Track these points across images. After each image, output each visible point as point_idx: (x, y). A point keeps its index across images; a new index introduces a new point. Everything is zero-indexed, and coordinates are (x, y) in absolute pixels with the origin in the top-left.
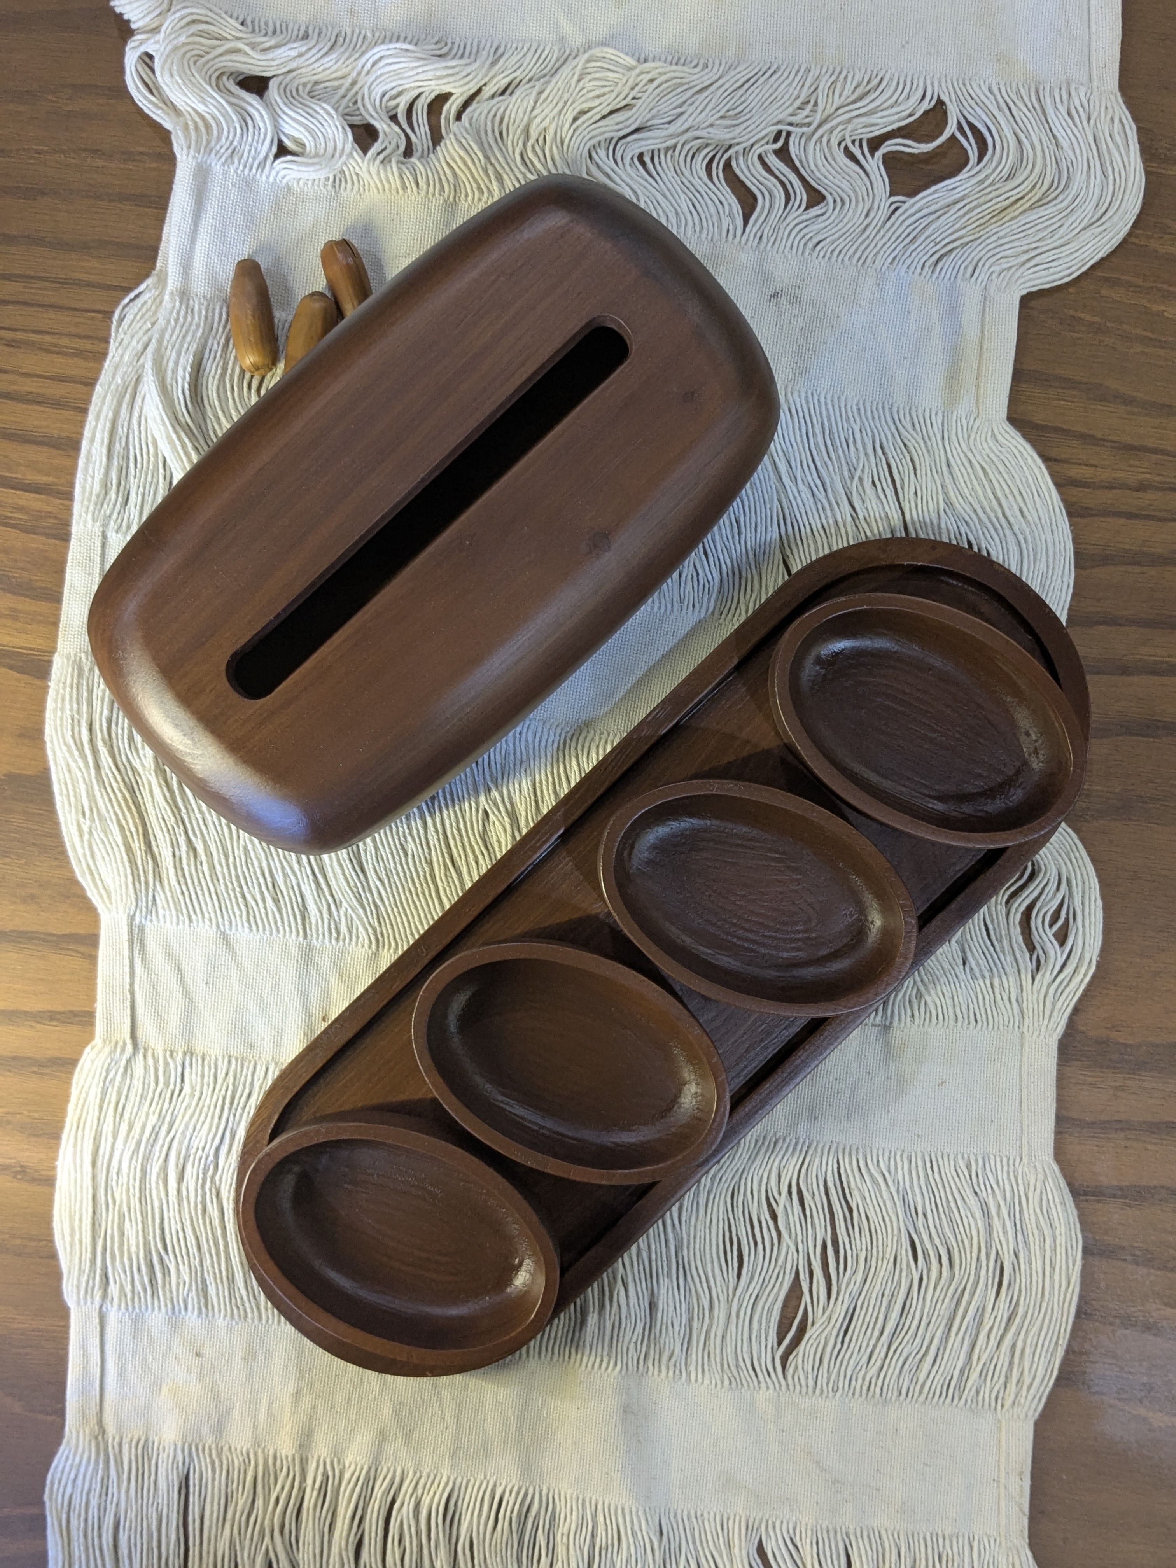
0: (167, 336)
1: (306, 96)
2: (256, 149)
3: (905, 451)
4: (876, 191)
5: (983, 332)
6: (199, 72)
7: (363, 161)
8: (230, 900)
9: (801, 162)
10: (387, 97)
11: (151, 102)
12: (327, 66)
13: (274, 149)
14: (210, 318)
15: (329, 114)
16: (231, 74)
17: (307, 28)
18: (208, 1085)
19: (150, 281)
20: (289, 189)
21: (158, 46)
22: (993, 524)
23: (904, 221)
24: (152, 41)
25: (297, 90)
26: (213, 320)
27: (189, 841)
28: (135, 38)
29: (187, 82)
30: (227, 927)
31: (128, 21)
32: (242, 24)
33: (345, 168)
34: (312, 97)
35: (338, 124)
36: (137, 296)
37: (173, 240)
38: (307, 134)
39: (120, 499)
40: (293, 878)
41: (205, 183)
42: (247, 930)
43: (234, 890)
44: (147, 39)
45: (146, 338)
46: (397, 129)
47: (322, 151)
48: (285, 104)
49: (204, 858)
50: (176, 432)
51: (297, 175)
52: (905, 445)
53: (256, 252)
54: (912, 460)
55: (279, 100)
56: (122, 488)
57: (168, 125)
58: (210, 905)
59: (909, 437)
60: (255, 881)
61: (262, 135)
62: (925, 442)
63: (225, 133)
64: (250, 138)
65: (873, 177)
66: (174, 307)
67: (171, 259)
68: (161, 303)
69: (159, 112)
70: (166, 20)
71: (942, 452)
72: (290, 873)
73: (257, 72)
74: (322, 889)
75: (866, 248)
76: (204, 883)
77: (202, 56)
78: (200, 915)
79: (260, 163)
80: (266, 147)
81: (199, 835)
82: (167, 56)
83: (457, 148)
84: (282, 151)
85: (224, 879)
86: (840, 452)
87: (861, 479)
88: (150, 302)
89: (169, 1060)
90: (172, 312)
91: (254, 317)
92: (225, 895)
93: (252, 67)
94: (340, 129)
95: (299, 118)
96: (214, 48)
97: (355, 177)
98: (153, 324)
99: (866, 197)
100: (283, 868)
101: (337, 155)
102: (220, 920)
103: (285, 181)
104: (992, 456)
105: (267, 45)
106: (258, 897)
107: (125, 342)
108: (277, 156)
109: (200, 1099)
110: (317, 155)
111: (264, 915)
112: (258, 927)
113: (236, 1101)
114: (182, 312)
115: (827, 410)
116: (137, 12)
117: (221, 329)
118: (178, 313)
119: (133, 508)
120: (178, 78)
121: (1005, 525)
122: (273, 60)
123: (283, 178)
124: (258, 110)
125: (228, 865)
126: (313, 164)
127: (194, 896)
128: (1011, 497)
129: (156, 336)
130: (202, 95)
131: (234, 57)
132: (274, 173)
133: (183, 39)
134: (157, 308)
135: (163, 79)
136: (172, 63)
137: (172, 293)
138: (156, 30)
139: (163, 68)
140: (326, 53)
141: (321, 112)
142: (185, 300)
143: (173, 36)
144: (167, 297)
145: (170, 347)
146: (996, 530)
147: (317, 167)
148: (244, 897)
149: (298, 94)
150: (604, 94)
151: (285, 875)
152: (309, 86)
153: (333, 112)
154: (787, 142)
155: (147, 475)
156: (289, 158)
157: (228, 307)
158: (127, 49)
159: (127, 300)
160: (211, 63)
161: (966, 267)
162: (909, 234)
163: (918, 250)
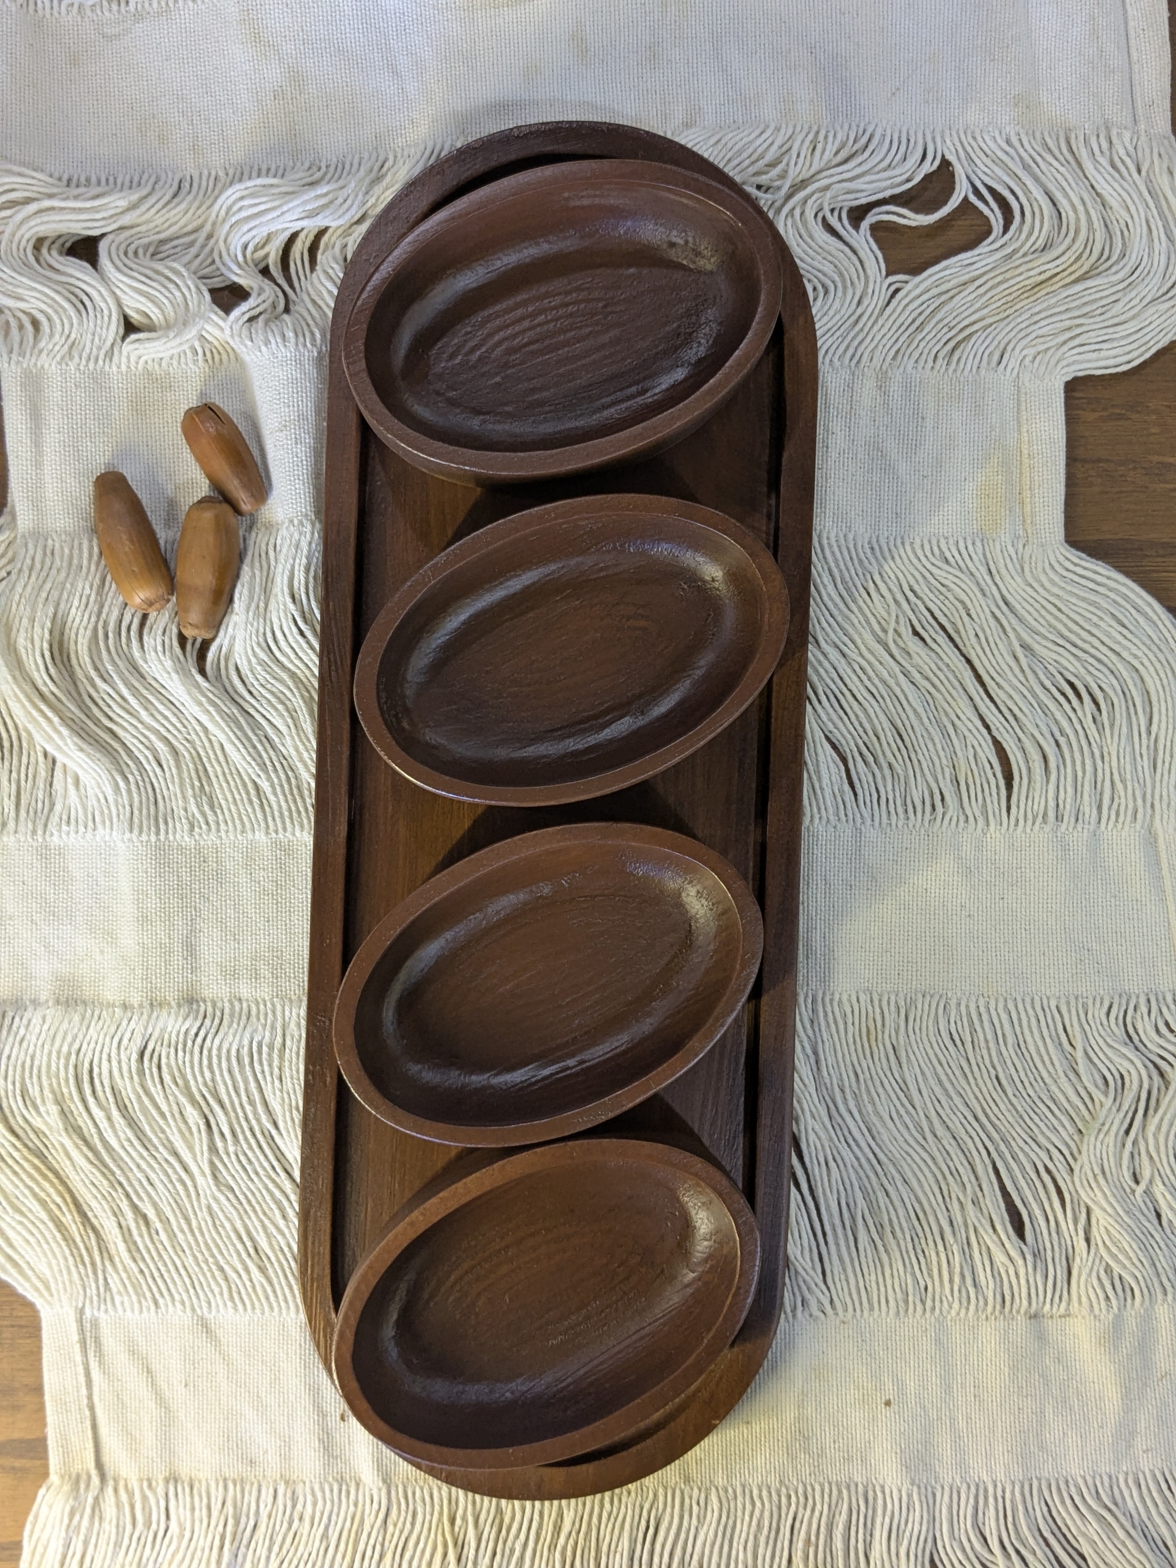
4: (868, 271)
7: (224, 321)
8: (204, 1274)
10: (250, 248)
13: (121, 330)
18: (201, 1521)
20: (149, 373)
23: (906, 305)
27: (135, 1208)
30: (205, 1309)
35: (192, 288)
42: (231, 1310)
43: (206, 1262)
49: (158, 1225)
58: (179, 1282)
60: (230, 1247)
65: (861, 253)
76: (165, 1257)
78: (168, 1297)
79: (106, 352)
84: (130, 328)
85: (191, 1248)
89: (148, 1493)
92: (196, 1269)
93: (81, 226)
94: (196, 293)
99: (856, 281)
100: (264, 1227)
102: (195, 1300)
103: (140, 365)
106: (240, 1267)
108: (124, 338)
109: (191, 1538)
111: (250, 1290)
112: (244, 1304)
113: (239, 1534)
125: (192, 1231)
127: (156, 1274)
148: (221, 1269)
156: (139, 336)
161: (991, 354)
162: (913, 321)
163: (927, 339)
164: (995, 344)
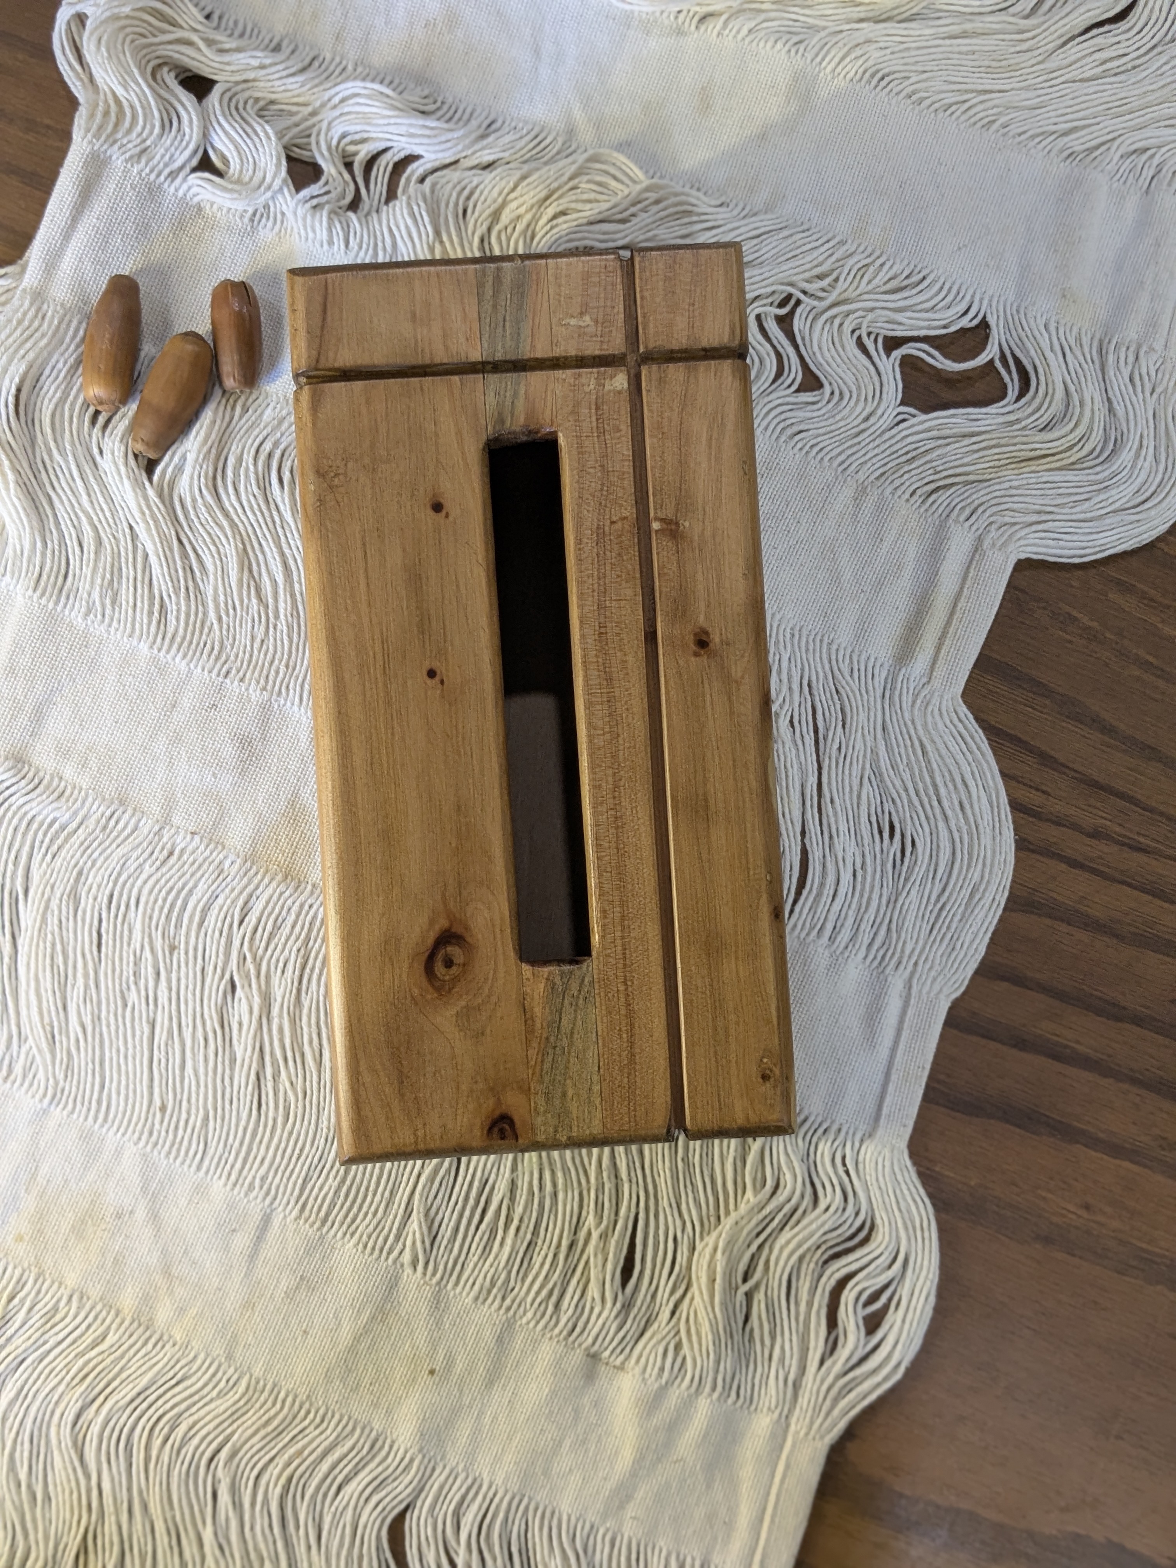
1: (252, 113)
2: (172, 156)
3: (836, 699)
4: (884, 396)
5: (962, 588)
6: (135, 54)
7: (293, 202)
9: (803, 339)
10: (348, 139)
12: (291, 87)
13: (195, 162)
14: (61, 331)
15: (269, 138)
16: (175, 67)
17: (282, 39)
20: (200, 209)
21: (92, 8)
25: (246, 103)
26: (66, 333)
29: (114, 57)
32: (207, 17)
33: (270, 204)
34: (258, 116)
35: (274, 153)
38: (236, 153)
41: (99, 176)
46: (347, 176)
47: (246, 179)
48: (224, 116)
51: (213, 198)
52: (838, 692)
53: (141, 271)
54: (842, 711)
55: (218, 108)
57: (80, 97)
61: (184, 143)
63: (139, 128)
64: (169, 141)
65: (883, 379)
69: (79, 84)
73: (203, 70)
75: (853, 454)
77: (143, 37)
79: (171, 173)
80: (184, 155)
82: (102, 23)
83: (406, 216)
84: (205, 164)
94: (276, 159)
95: (232, 133)
96: (163, 32)
97: (279, 216)
101: (264, 187)
103: (196, 200)
105: (226, 46)
108: (194, 170)
110: (240, 182)
117: (72, 347)
118: (26, 313)
120: (104, 50)
122: (227, 64)
123: (194, 196)
124: (189, 113)
126: (233, 191)
130: (126, 77)
131: (183, 49)
132: (185, 187)
133: (125, 10)
135: (89, 41)
136: (105, 31)
137: (25, 291)
139: (92, 33)
140: (296, 73)
141: (262, 134)
142: (37, 303)
144: (19, 292)
147: (236, 196)
149: (244, 109)
150: (597, 201)
152: (260, 103)
153: (274, 139)
154: (792, 312)
160: (153, 48)
161: (963, 508)
162: (907, 453)
163: (913, 473)
164: (969, 501)
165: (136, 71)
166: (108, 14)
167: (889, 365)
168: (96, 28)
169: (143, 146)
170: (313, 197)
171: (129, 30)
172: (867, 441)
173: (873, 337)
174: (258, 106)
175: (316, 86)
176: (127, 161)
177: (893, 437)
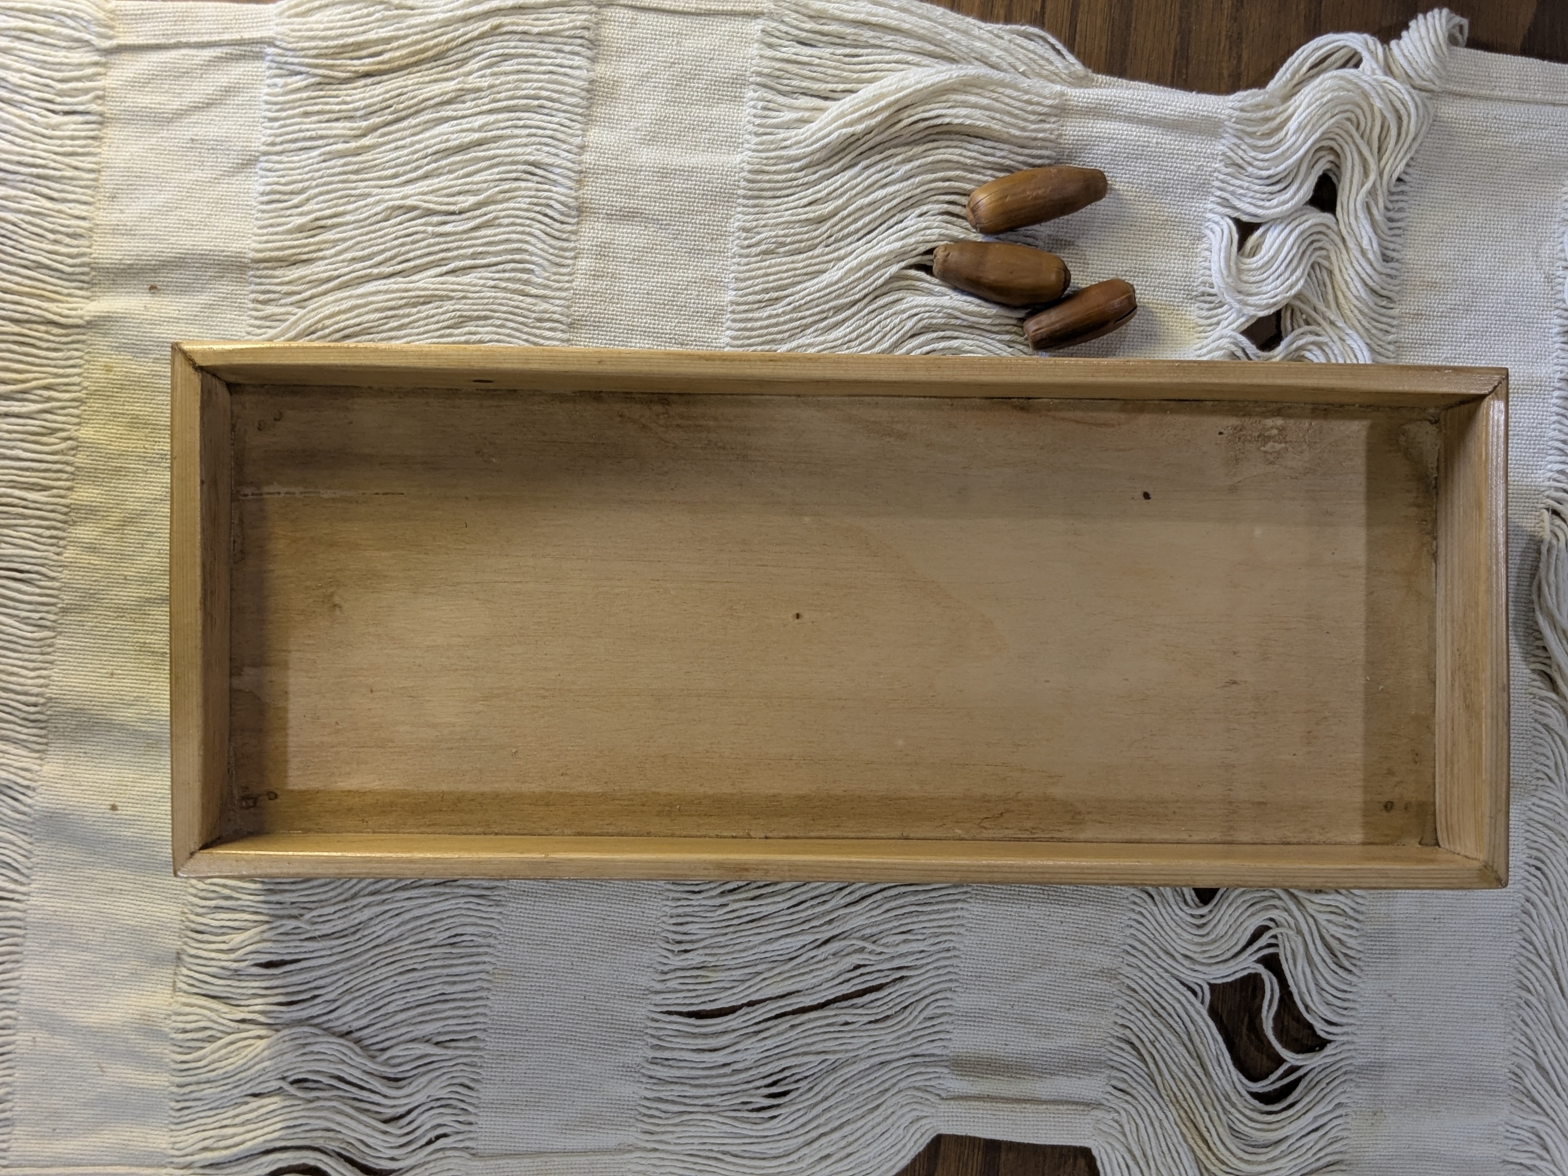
0: (1008, 91)
1: (1313, 259)
2: (1244, 195)
3: (898, 1008)
5: (1045, 1102)
6: (1338, 125)
7: (1233, 330)
11: (1302, 64)
12: (1351, 286)
14: (1034, 143)
15: (1291, 287)
16: (1338, 167)
17: (1397, 261)
18: (59, 146)
19: (1078, 67)
20: (1200, 238)
21: (1369, 73)
22: (810, 1121)
23: (1180, 1002)
24: (1375, 66)
25: (1320, 249)
26: (1032, 148)
28: (1379, 45)
29: (1325, 108)
31: (1399, 37)
32: (1399, 180)
33: (1226, 307)
34: (1312, 267)
35: (1278, 298)
36: (1058, 52)
37: (1128, 94)
38: (1266, 259)
39: (804, 34)
40: (333, 251)
41: (1200, 132)
42: (262, 189)
44: (1377, 61)
45: (1005, 66)
47: (1245, 278)
48: (1302, 233)
50: (888, 106)
51: (1215, 249)
52: (906, 1008)
53: (1119, 198)
54: (887, 1017)
55: (1308, 224)
56: (819, 37)
57: (1272, 85)
59: (915, 1013)
60: (325, 205)
61: (1261, 203)
62: (909, 1033)
63: (1261, 156)
64: (1257, 188)
65: (1232, 963)
66: (1045, 97)
67: (1105, 91)
68: (1052, 81)
69: (1288, 75)
70: (1402, 83)
71: (897, 1056)
72: (338, 248)
73: (1342, 197)
74: (320, 285)
75: (1147, 956)
77: (1358, 129)
80: (1248, 209)
81: (381, 140)
82: (1356, 84)
84: (1245, 229)
86: (896, 924)
87: (862, 950)
88: (1052, 68)
89: (92, 95)
90: (1039, 96)
91: (1036, 198)
93: (1347, 192)
94: (1272, 301)
95: (1286, 249)
96: (1369, 144)
97: (1215, 320)
98: (1023, 74)
99: (1207, 955)
101: (1241, 297)
104: (894, 1117)
105: (1375, 211)
106: (305, 208)
107: (999, 42)
108: (1237, 221)
109: (43, 136)
110: (1239, 271)
113: (41, 182)
114: (1039, 109)
115: (948, 911)
116: (1411, 46)
117: (1022, 159)
118: (1038, 104)
119: (794, 50)
120: (1329, 96)
121: (809, 1137)
122: (1356, 218)
123: (1211, 230)
124: (1292, 198)
125: (347, 173)
126: (1228, 267)
128: (843, 1143)
129: (1008, 77)
130: (1309, 127)
131: (1358, 168)
132: (1216, 217)
133: (1378, 104)
134: (1046, 78)
135: (1328, 79)
136: (1349, 91)
137: (1063, 94)
138: (1388, 70)
139: (1342, 78)
140: (1366, 284)
141: (1294, 277)
142: (1053, 111)
143: (1381, 91)
144: (1058, 88)
145: (995, 95)
146: (803, 1125)
147: (1225, 272)
148: (303, 191)
149: (1315, 249)
151: (335, 242)
152: (1326, 263)
153: (1293, 292)
155: (835, 68)
156: (1236, 237)
157: (1050, 165)
158: (1366, 36)
159: (1052, 40)
160: (1349, 140)
161: (1125, 1081)
162: (1163, 1008)
163: (1145, 1020)
164: (1134, 1084)
165: (1318, 134)
166: (1367, 87)
167: (1248, 964)
168: (1350, 82)
169: (1245, 165)
170: (1244, 350)
171: (1359, 112)
172: (1164, 964)
173: (1273, 941)
174: (1320, 260)
175: (1360, 311)
176: (1224, 154)
177: (1175, 989)
